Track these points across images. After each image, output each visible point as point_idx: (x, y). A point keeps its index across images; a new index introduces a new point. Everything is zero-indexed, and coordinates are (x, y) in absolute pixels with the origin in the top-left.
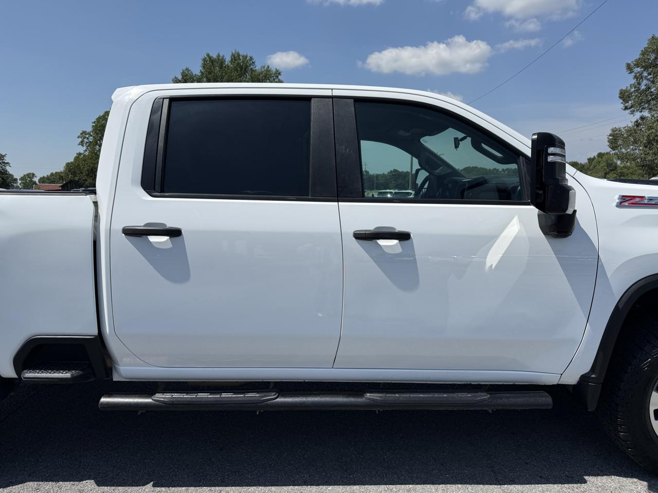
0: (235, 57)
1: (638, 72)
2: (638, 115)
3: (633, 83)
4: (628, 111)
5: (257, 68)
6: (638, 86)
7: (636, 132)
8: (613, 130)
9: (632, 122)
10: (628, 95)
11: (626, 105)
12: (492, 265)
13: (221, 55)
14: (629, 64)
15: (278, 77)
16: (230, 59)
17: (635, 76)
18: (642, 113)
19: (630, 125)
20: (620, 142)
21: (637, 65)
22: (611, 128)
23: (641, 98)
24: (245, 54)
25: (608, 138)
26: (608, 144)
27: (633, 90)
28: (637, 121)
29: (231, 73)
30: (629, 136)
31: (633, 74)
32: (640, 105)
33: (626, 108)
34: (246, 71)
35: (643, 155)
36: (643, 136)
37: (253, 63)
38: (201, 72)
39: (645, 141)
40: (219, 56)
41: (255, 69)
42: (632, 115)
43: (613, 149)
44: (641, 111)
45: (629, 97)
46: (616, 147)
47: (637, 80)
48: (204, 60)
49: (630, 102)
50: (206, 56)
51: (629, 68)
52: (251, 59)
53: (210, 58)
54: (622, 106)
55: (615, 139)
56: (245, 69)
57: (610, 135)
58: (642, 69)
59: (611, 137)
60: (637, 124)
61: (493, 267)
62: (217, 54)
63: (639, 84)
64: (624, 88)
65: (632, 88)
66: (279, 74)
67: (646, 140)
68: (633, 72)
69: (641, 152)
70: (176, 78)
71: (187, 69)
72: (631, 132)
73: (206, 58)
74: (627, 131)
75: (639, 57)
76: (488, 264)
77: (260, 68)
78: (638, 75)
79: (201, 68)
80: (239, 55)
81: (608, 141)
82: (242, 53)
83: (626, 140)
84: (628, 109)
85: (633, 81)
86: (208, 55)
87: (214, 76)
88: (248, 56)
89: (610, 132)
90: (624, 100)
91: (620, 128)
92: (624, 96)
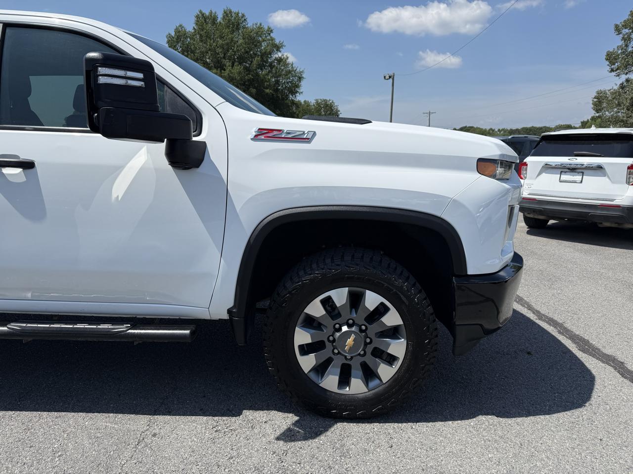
0: (227, 14)
1: (627, 33)
2: (624, 78)
3: (621, 44)
4: (614, 74)
5: (249, 25)
6: (625, 48)
7: (620, 95)
8: (598, 93)
9: (616, 85)
10: (614, 57)
11: (612, 67)
12: (118, 196)
13: (213, 12)
14: (617, 25)
15: (270, 34)
16: (222, 16)
17: (623, 38)
18: (628, 76)
19: (616, 88)
20: (605, 105)
21: (625, 26)
22: (597, 90)
23: (627, 60)
24: (237, 11)
25: (593, 100)
26: (592, 106)
27: (620, 52)
28: (622, 84)
29: (223, 29)
30: (613, 99)
31: (621, 36)
32: (626, 67)
33: (612, 70)
34: (238, 29)
35: (625, 119)
36: (626, 99)
37: (245, 20)
38: (194, 29)
39: (628, 104)
40: (211, 13)
41: (247, 26)
42: (618, 77)
43: (597, 111)
44: (627, 74)
45: (616, 59)
46: (600, 110)
47: (625, 41)
48: (197, 17)
49: (616, 64)
50: (199, 13)
51: (618, 29)
52: (243, 16)
53: (203, 15)
54: (608, 68)
55: (599, 102)
56: (237, 26)
57: (595, 98)
58: (631, 31)
59: (595, 100)
60: (622, 87)
61: (120, 198)
62: (210, 11)
63: (627, 46)
64: (611, 50)
65: (618, 50)
66: (271, 31)
67: (630, 103)
68: (621, 33)
69: (625, 115)
70: (169, 34)
71: (180, 26)
72: (616, 94)
73: (198, 15)
74: (612, 94)
75: (627, 17)
76: (114, 196)
77: (252, 25)
78: (626, 36)
79: (194, 25)
80: (231, 12)
81: (592, 104)
82: (234, 10)
83: (609, 102)
84: (613, 71)
85: (621, 43)
86: (201, 12)
87: (206, 32)
88: (240, 12)
89: (595, 94)
90: (610, 62)
91: (605, 91)
92: (611, 58)
